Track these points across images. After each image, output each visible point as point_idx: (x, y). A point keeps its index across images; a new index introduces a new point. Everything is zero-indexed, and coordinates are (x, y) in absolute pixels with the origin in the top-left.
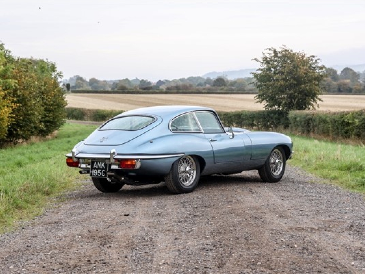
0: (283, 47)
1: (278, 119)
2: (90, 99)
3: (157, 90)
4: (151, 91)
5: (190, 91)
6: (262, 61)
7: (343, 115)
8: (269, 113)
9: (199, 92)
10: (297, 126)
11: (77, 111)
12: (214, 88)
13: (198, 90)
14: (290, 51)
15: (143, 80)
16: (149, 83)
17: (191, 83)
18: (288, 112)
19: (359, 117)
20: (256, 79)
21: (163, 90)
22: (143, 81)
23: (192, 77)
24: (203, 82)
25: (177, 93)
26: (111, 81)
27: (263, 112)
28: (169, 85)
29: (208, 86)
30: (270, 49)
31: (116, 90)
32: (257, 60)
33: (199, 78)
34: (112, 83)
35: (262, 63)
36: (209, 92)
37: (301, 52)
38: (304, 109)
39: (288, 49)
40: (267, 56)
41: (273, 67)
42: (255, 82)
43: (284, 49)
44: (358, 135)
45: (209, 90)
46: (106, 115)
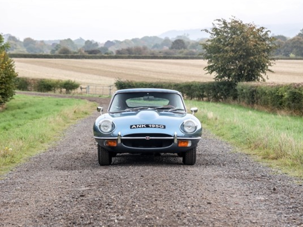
0: (233, 18)
1: (227, 90)
2: (29, 65)
3: (106, 54)
4: (98, 55)
5: (144, 55)
6: (212, 32)
8: (219, 84)
9: (154, 57)
10: (244, 97)
12: (172, 51)
13: (153, 54)
14: (240, 22)
15: (88, 41)
16: (96, 44)
17: (146, 44)
18: (236, 83)
20: (205, 50)
21: (112, 52)
22: (88, 43)
23: (148, 37)
24: (160, 43)
25: (129, 57)
26: (50, 41)
27: (213, 83)
28: (120, 48)
29: (166, 48)
30: (219, 20)
31: (57, 53)
32: (207, 31)
33: (155, 38)
34: (51, 44)
35: (212, 34)
36: (167, 56)
37: (252, 23)
39: (238, 20)
40: (218, 27)
41: (222, 38)
42: (205, 53)
43: (233, 20)
45: (166, 53)
46: (52, 86)
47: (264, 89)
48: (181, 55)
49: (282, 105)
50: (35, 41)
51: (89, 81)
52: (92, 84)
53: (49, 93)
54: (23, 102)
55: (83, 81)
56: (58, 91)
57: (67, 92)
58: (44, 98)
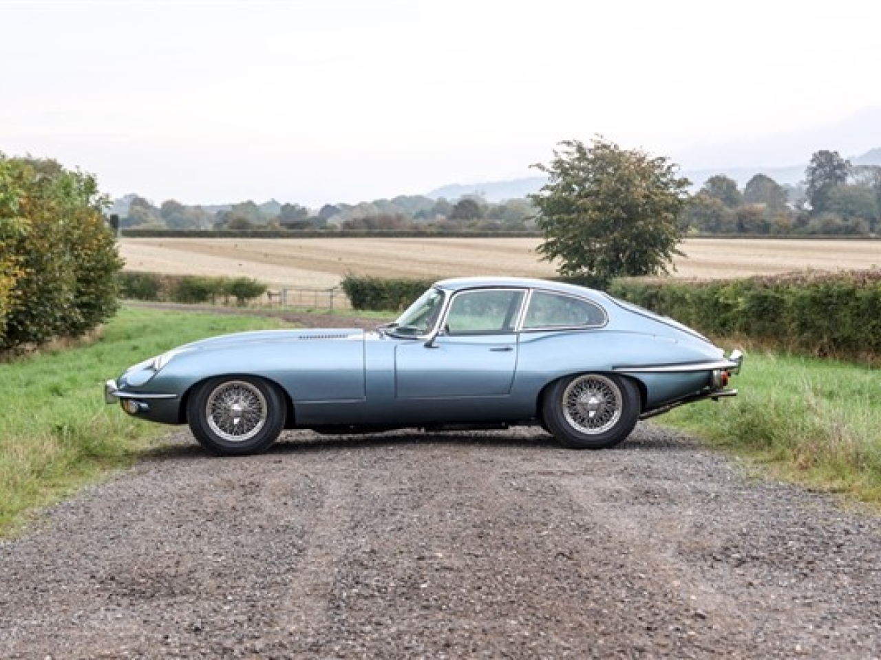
0: (599, 139)
2: (167, 251)
3: (322, 228)
4: (306, 230)
5: (399, 230)
6: (552, 170)
7: (717, 286)
9: (418, 233)
11: (142, 280)
12: (453, 222)
13: (416, 228)
14: (612, 147)
15: (288, 205)
16: (304, 211)
17: (401, 211)
18: (608, 280)
19: (746, 292)
20: (539, 209)
21: (335, 227)
22: (287, 207)
23: (403, 197)
24: (428, 208)
25: (369, 235)
26: (212, 207)
28: (350, 217)
29: (440, 218)
30: (569, 143)
31: (225, 227)
32: (540, 167)
33: (419, 198)
34: (215, 212)
35: (552, 173)
36: (443, 232)
38: (646, 273)
39: (609, 144)
40: (565, 157)
41: (576, 183)
42: (538, 215)
43: (599, 142)
44: (746, 330)
45: (442, 226)
46: (207, 289)
47: (679, 293)
48: (471, 230)
49: (727, 328)
50: (184, 207)
51: (288, 281)
52: (293, 287)
53: (202, 305)
54: (140, 325)
55: (276, 280)
56: (220, 300)
57: (241, 303)
58: (188, 315)
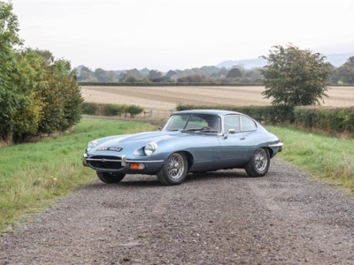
3: (168, 81)
4: (161, 83)
5: (203, 83)
7: (338, 110)
9: (212, 84)
11: (88, 106)
12: (228, 79)
13: (211, 81)
15: (152, 70)
16: (160, 73)
17: (204, 73)
18: (293, 107)
21: (174, 81)
23: (206, 67)
24: (217, 72)
25: (189, 85)
26: (118, 71)
27: (271, 107)
28: (181, 76)
29: (223, 77)
31: (124, 81)
33: (213, 67)
34: (119, 74)
36: (224, 83)
38: (310, 104)
41: (279, 64)
42: (263, 79)
45: (223, 81)
46: (117, 110)
47: (323, 113)
48: (237, 83)
49: (342, 128)
50: (105, 72)
51: (153, 106)
52: (155, 109)
53: (115, 117)
55: (147, 106)
56: (123, 115)
57: (132, 116)
58: (110, 122)
